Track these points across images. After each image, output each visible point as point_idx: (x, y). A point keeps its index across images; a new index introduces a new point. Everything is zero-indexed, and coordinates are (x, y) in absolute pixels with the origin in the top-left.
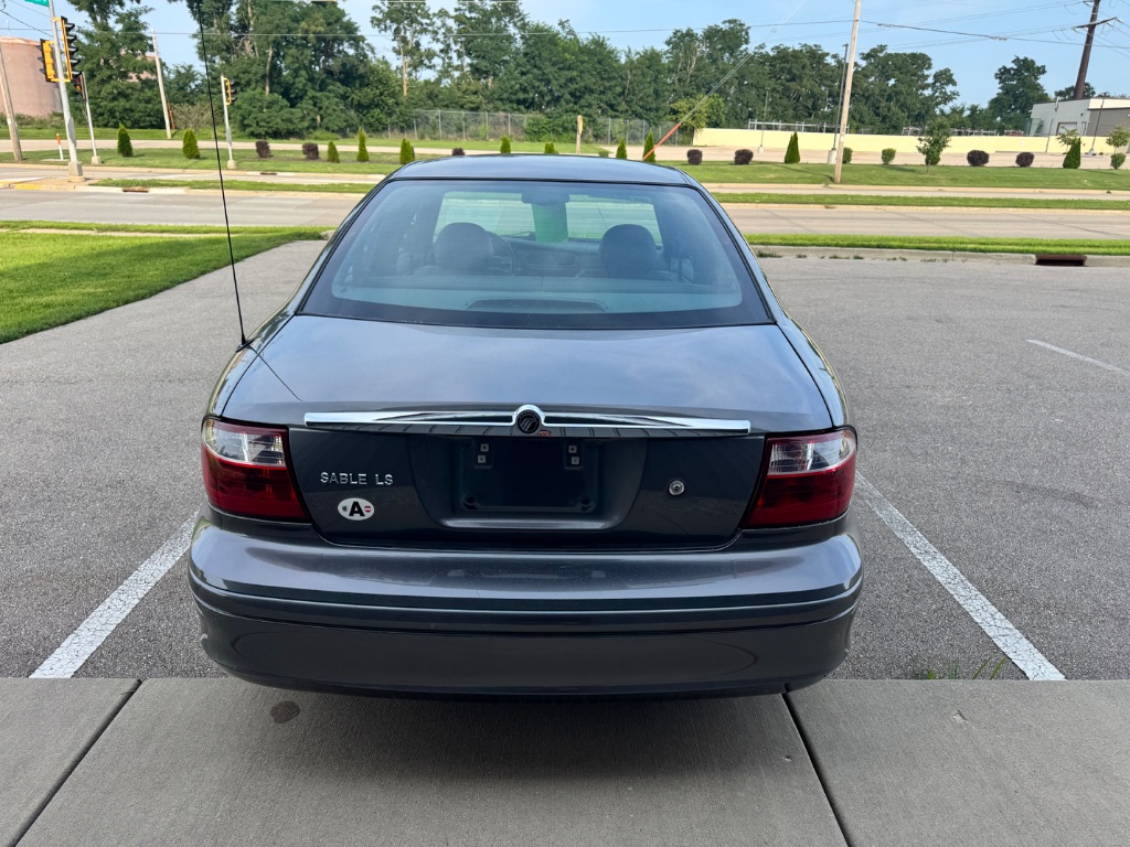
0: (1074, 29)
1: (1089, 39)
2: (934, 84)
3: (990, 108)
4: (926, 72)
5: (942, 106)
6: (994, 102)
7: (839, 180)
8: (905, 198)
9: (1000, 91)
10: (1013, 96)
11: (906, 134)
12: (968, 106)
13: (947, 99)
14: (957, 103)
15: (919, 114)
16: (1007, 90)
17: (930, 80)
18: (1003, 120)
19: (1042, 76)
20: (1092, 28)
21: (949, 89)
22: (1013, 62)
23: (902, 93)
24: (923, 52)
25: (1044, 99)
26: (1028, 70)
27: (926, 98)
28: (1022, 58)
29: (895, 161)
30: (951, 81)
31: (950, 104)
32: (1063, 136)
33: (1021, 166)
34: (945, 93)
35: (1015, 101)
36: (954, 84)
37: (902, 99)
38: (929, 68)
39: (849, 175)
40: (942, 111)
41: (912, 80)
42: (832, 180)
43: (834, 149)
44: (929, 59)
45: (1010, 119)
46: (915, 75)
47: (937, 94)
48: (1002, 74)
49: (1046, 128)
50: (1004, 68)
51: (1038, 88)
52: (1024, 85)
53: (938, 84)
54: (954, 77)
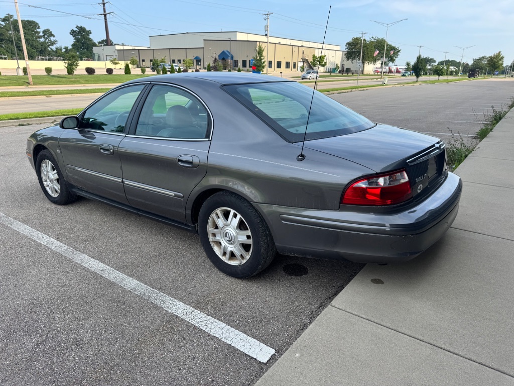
0: (98, 15)
1: (106, 19)
2: (44, 35)
3: (73, 48)
4: (38, 30)
5: (51, 47)
6: (73, 45)
7: (32, 83)
8: (81, 90)
9: (75, 41)
10: (81, 43)
11: (38, 60)
12: (63, 47)
13: (53, 43)
14: (58, 45)
15: (41, 50)
16: (78, 40)
17: (41, 34)
18: (80, 53)
19: (90, 35)
20: (105, 15)
21: (52, 39)
22: (76, 27)
23: (30, 40)
24: (33, 20)
25: (94, 45)
26: (84, 32)
27: (42, 43)
28: (79, 26)
29: (53, 73)
30: (51, 35)
31: (55, 46)
32: (112, 61)
33: (109, 74)
34: (51, 41)
35: (83, 45)
36: (54, 37)
37: (31, 43)
38: (39, 28)
39: (37, 81)
40: (51, 49)
41: (33, 34)
42: (29, 83)
43: (18, 68)
44: (37, 24)
45: (84, 53)
46: (33, 31)
47: (47, 41)
48: (73, 32)
49: (101, 57)
50: (73, 30)
51: (90, 40)
52: (84, 38)
53: (46, 36)
54: (53, 33)
